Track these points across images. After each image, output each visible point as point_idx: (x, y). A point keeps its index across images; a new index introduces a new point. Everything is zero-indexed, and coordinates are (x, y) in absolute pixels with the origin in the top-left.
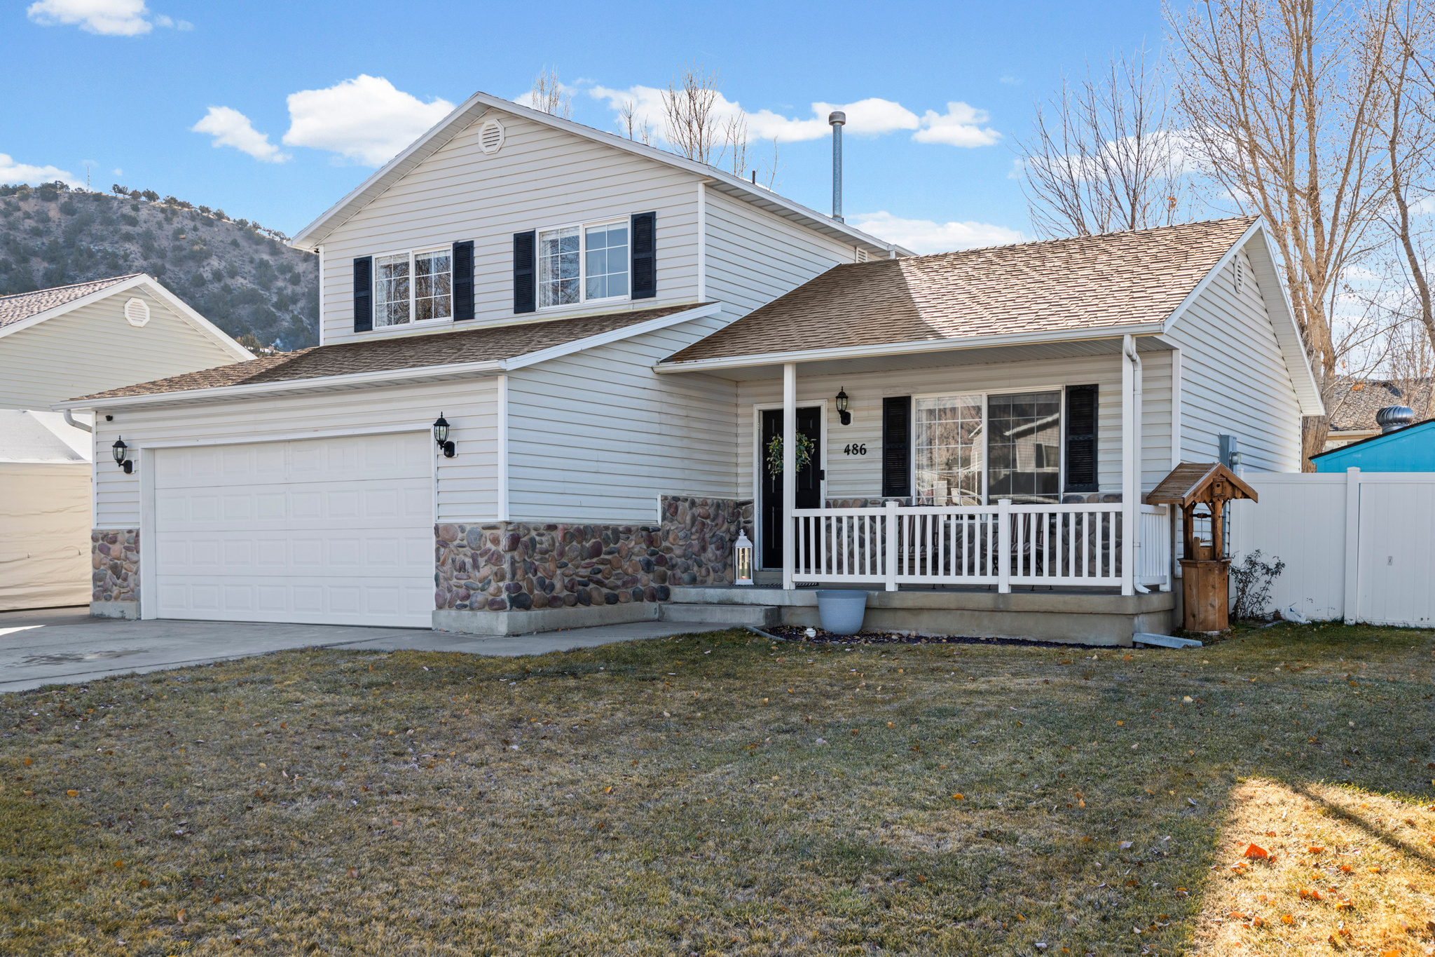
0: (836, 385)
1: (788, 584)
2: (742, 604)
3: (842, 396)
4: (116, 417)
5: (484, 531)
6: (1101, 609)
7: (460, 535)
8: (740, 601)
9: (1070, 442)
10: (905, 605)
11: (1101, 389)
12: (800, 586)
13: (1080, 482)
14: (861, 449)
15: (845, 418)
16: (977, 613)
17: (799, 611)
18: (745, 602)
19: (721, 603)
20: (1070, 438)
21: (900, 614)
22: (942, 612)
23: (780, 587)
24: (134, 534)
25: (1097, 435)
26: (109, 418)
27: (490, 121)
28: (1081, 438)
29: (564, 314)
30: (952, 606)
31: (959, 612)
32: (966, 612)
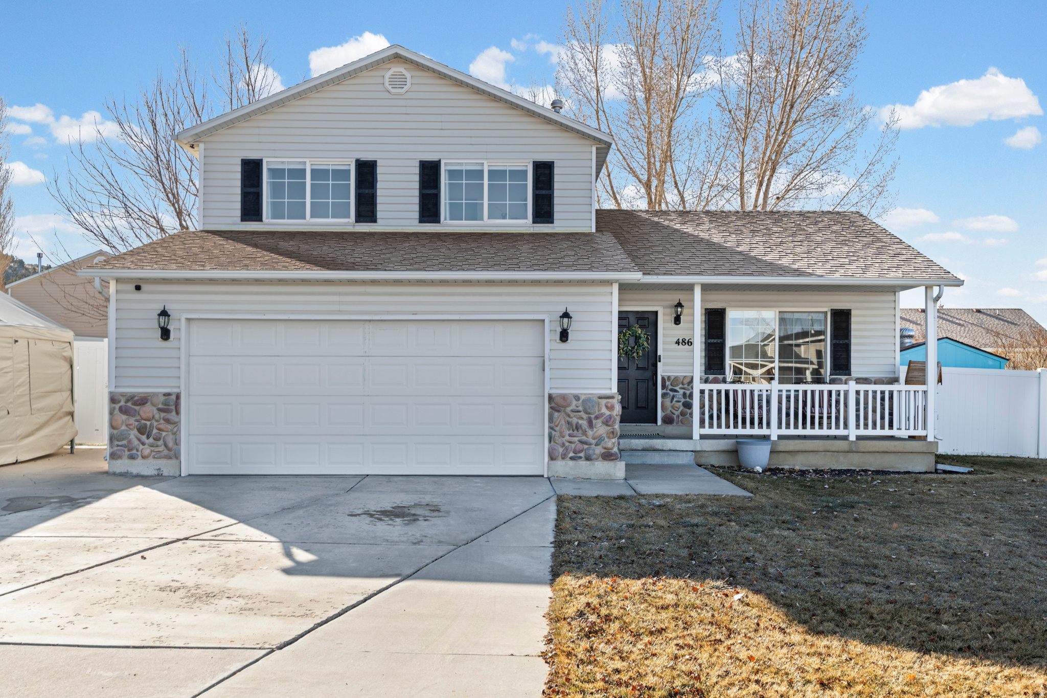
0: (675, 297)
1: (696, 436)
2: (662, 450)
3: (679, 305)
4: (145, 287)
5: (600, 400)
6: (917, 450)
7: (574, 403)
8: (660, 448)
9: (834, 344)
10: (787, 449)
11: (853, 312)
12: (703, 437)
13: (839, 370)
14: (688, 342)
15: (677, 320)
16: (836, 453)
17: (706, 454)
18: (664, 449)
19: (644, 450)
20: (834, 342)
21: (782, 455)
22: (811, 453)
23: (691, 438)
24: (174, 397)
25: (851, 341)
26: (138, 288)
27: (398, 69)
28: (841, 342)
29: (469, 228)
30: (821, 449)
31: (823, 453)
32: (828, 453)
